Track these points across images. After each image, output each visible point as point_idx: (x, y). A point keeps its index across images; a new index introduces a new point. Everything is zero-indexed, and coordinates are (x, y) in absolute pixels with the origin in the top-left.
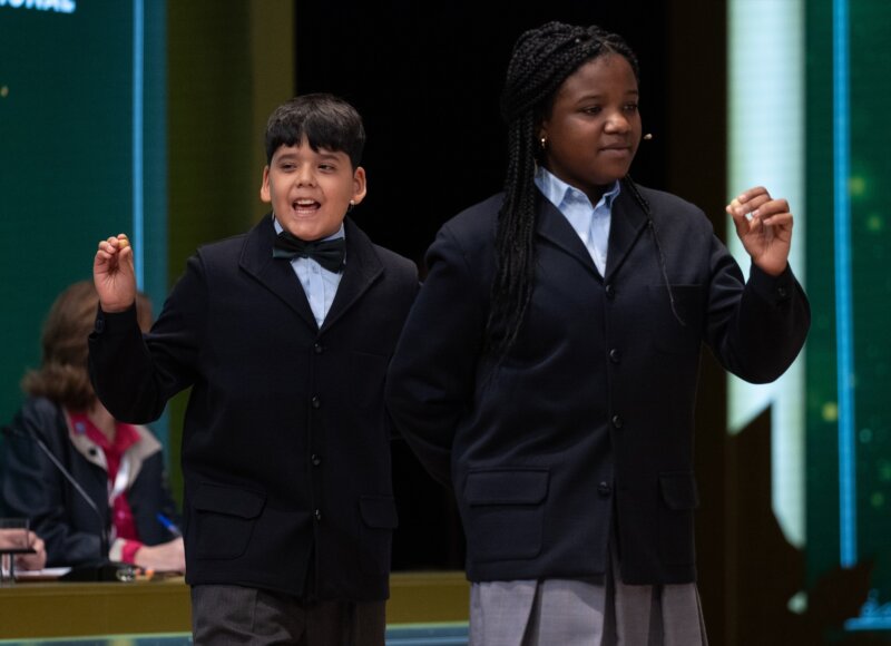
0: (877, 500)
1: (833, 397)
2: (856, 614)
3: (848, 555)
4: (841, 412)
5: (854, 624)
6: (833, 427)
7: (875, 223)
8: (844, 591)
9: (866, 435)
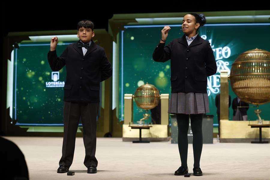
0: (18, 115)
1: (15, 106)
2: (16, 123)
3: (16, 119)
4: (15, 108)
5: (16, 124)
6: (15, 109)
7: (18, 93)
8: (15, 122)
9: (17, 109)
